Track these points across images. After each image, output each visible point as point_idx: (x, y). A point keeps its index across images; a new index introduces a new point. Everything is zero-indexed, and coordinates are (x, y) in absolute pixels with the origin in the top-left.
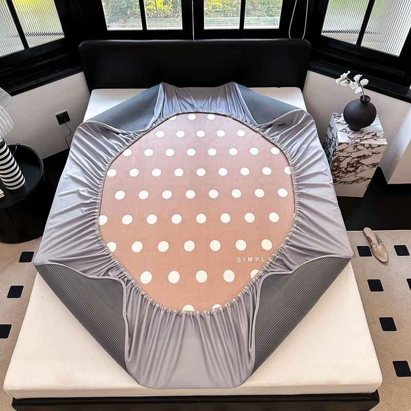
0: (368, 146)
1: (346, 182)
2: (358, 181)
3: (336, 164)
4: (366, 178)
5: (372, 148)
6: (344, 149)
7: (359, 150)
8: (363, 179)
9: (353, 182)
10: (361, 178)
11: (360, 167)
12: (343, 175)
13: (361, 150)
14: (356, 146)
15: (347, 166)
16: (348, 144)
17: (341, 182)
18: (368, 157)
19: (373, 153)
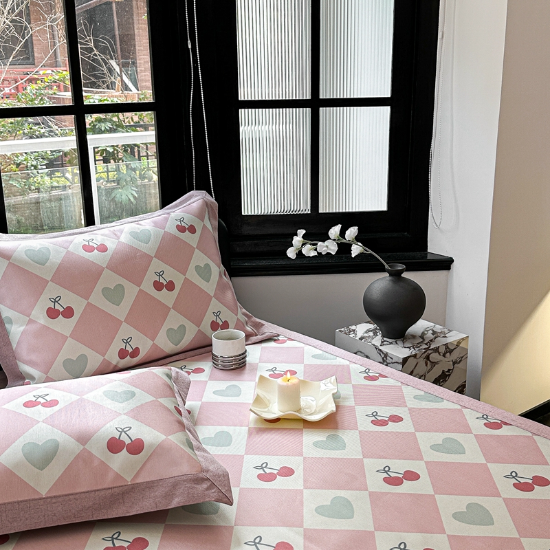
0: (442, 350)
5: (451, 351)
6: (412, 372)
7: (434, 364)
13: (437, 363)
14: (428, 358)
16: (415, 356)
18: (449, 375)
19: (454, 363)
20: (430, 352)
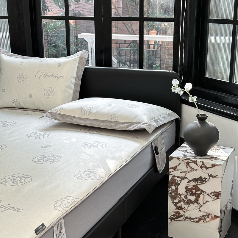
0: (200, 164)
1: (191, 218)
2: (205, 219)
3: (173, 187)
4: (213, 216)
5: (207, 168)
6: (176, 167)
7: (193, 170)
8: (210, 217)
9: (200, 219)
10: (208, 215)
11: (201, 196)
12: (186, 207)
13: (196, 170)
14: (188, 164)
15: (186, 192)
16: (179, 159)
17: (186, 218)
18: (206, 182)
19: (210, 176)
20: (190, 161)
